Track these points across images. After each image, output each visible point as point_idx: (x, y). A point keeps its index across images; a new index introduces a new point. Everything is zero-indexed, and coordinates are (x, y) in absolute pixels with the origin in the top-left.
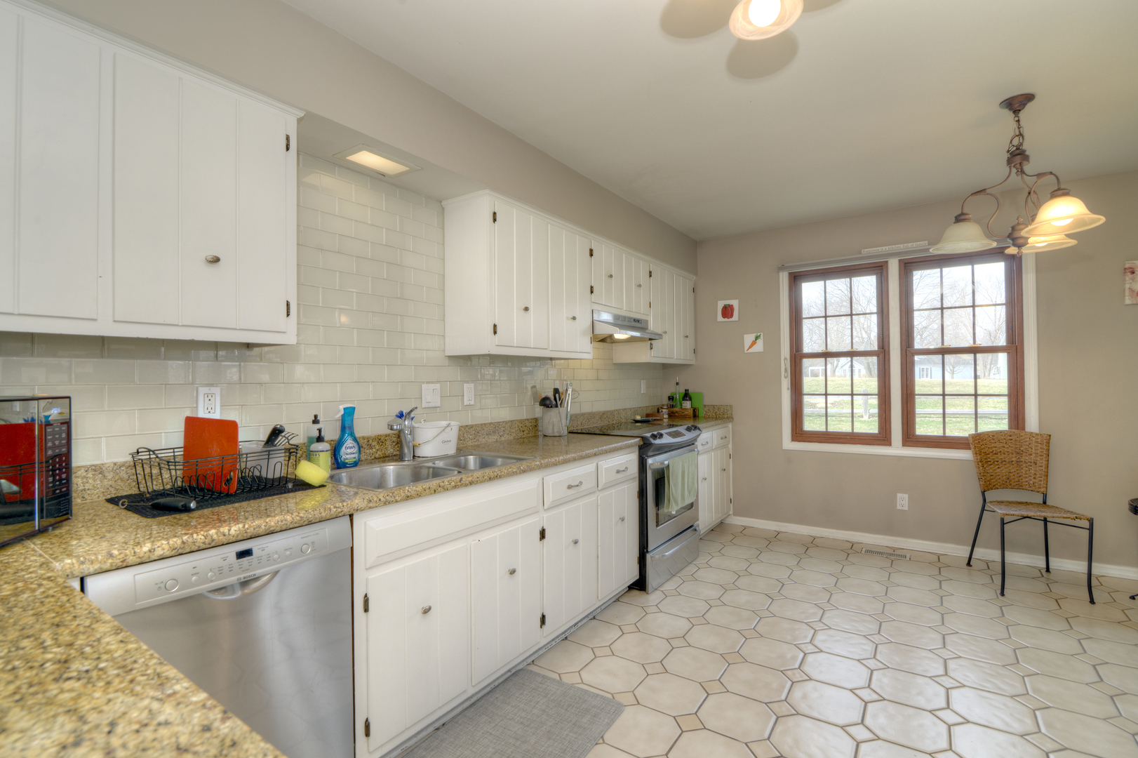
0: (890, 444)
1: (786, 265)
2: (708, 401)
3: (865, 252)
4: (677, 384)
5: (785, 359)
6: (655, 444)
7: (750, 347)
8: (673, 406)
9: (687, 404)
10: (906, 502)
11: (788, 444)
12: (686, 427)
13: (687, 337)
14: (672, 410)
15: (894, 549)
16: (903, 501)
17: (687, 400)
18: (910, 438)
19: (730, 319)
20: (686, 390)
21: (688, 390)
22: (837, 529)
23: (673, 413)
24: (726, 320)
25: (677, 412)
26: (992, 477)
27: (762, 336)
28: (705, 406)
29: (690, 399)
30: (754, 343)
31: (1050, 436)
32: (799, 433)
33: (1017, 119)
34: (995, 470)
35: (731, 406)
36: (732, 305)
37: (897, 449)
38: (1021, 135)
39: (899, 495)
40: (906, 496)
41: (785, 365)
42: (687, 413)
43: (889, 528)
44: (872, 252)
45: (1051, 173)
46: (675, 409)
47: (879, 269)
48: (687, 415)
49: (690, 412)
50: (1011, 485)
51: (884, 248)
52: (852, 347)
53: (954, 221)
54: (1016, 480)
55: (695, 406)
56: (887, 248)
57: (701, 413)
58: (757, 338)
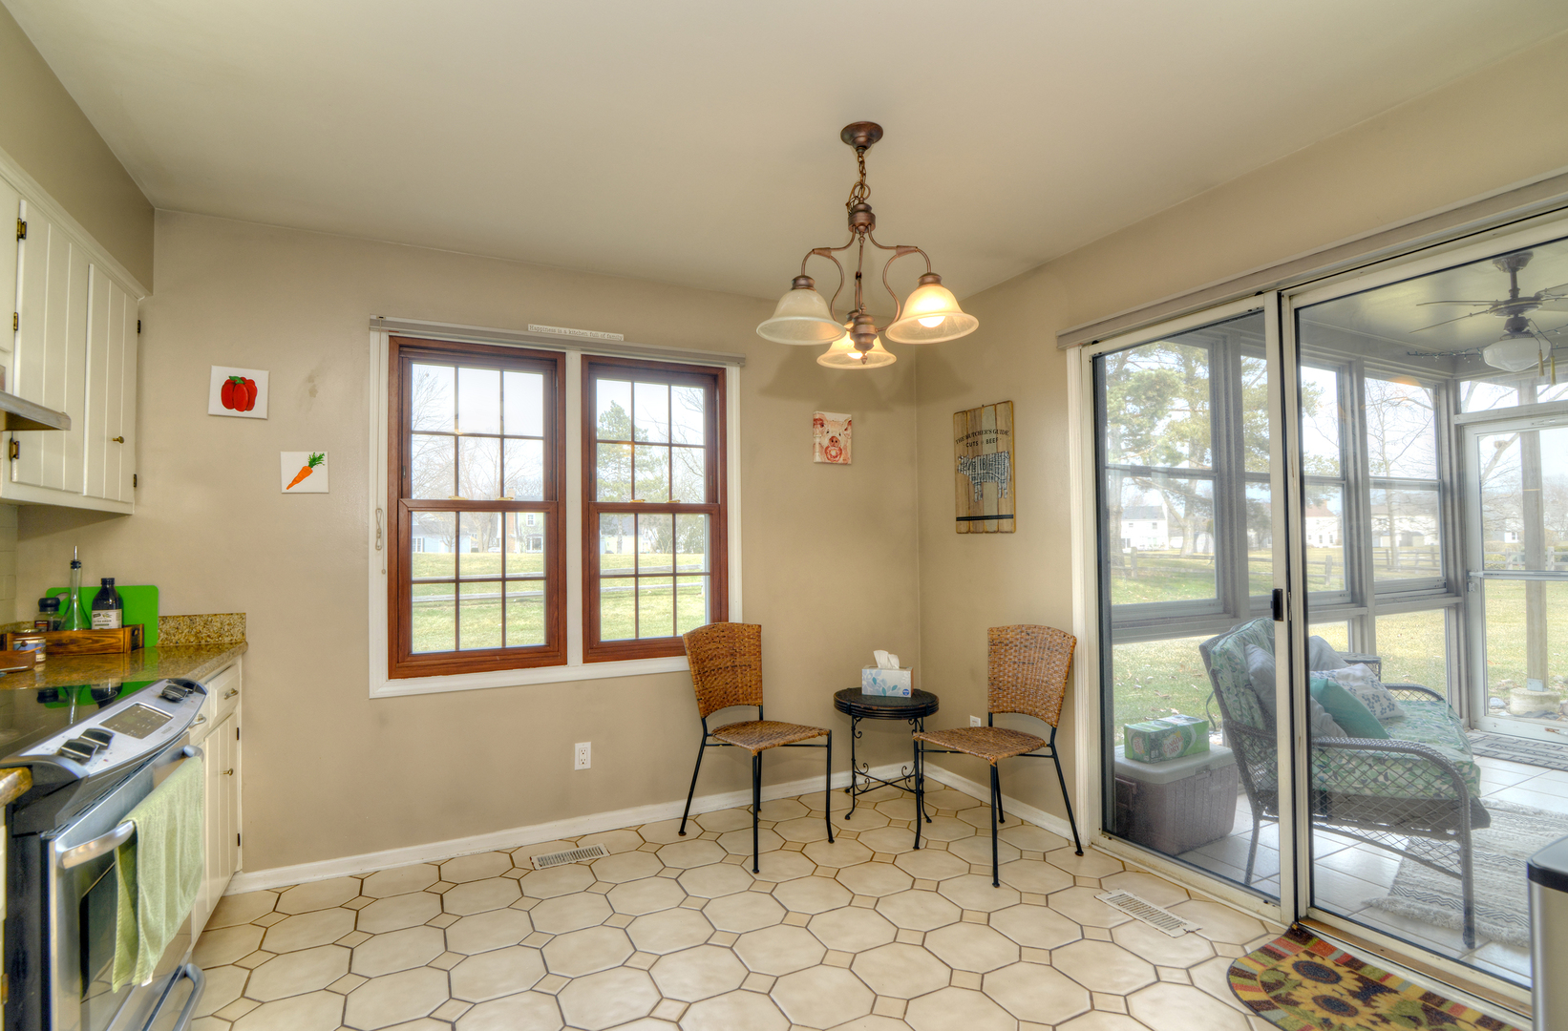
0: (564, 663)
1: (388, 319)
2: (169, 606)
3: (534, 328)
4: (75, 564)
5: (379, 509)
6: (88, 778)
7: (296, 481)
8: (57, 627)
9: (110, 619)
10: (588, 757)
11: (381, 685)
12: (159, 688)
13: (121, 440)
14: (55, 636)
15: (575, 841)
16: (583, 754)
17: (110, 607)
18: (597, 650)
19: (246, 413)
20: (104, 581)
21: (112, 581)
22: (477, 834)
23: (59, 644)
24: (234, 412)
25: (73, 641)
26: (711, 694)
27: (325, 458)
28: (164, 619)
29: (119, 604)
30: (305, 472)
31: (760, 626)
32: (403, 661)
33: (860, 159)
34: (712, 683)
35: (242, 616)
36: (252, 382)
37: (576, 668)
38: (862, 185)
39: (579, 746)
40: (588, 745)
41: (378, 523)
42: (109, 641)
43: (563, 806)
44: (544, 331)
45: (916, 250)
46: (65, 635)
47: (550, 363)
48: (111, 646)
49: (124, 638)
50: (728, 701)
51: (563, 329)
52: (502, 495)
53: (791, 287)
54: (733, 693)
55: (135, 619)
56: (567, 330)
57: (152, 639)
58: (314, 461)
